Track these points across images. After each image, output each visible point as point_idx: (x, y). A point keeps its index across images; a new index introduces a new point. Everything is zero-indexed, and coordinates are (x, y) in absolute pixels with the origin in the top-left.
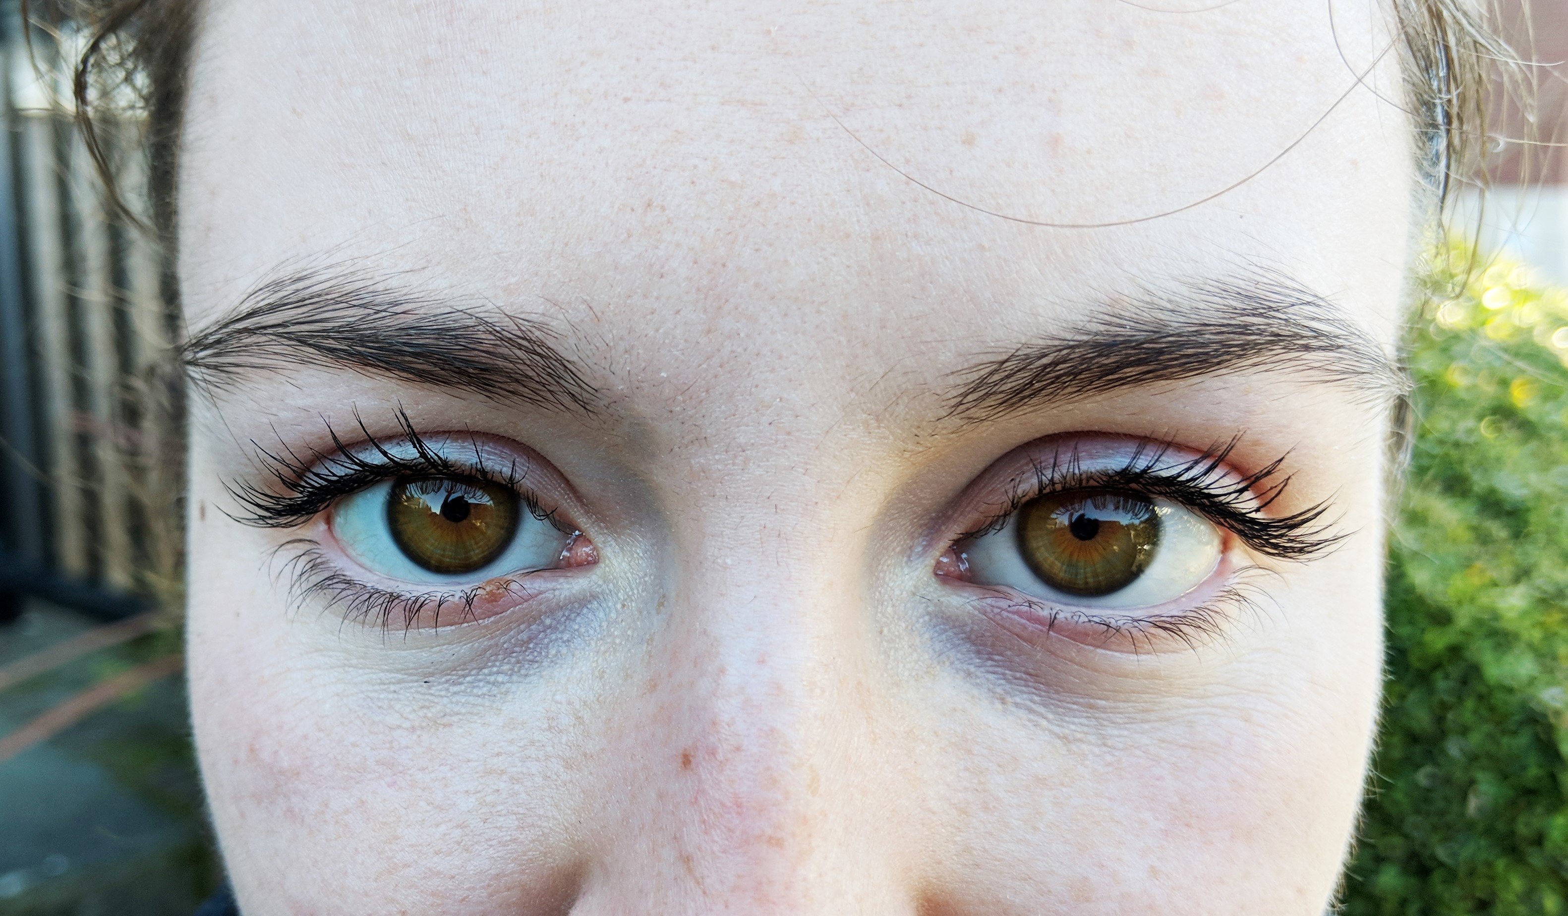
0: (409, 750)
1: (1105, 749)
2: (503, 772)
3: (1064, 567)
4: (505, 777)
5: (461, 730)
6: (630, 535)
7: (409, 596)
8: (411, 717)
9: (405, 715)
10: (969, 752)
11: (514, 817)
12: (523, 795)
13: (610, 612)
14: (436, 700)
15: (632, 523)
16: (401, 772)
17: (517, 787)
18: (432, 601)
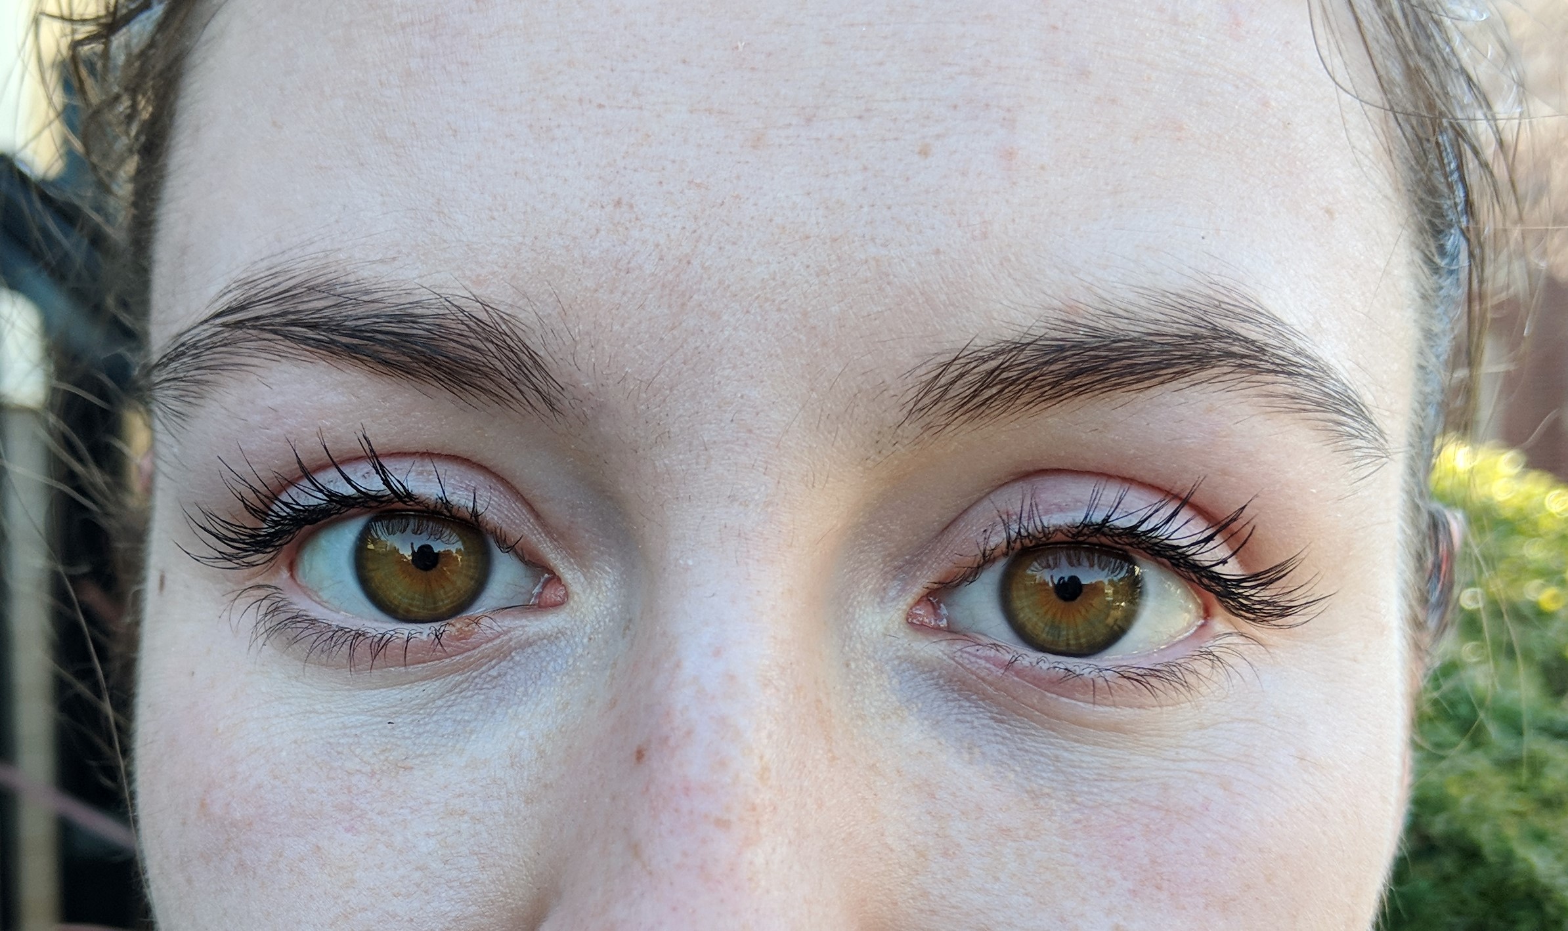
0: (368, 795)
1: (1073, 806)
2: (464, 812)
3: (1047, 629)
4: (466, 818)
5: (422, 773)
6: (598, 567)
7: (374, 633)
8: (372, 761)
9: (365, 759)
10: (933, 796)
11: (475, 857)
12: (485, 835)
13: (577, 646)
14: (399, 743)
15: (602, 553)
16: (359, 816)
17: (478, 827)
18: (398, 638)
